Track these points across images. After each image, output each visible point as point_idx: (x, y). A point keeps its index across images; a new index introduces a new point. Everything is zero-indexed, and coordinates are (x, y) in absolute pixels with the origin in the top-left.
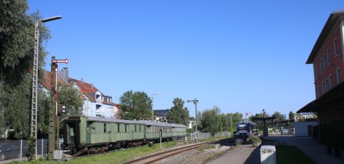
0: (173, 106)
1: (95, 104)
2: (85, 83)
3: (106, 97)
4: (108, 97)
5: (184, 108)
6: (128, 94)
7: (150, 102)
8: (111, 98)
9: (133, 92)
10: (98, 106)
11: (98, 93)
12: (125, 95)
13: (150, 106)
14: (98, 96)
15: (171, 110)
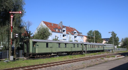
0: (112, 36)
1: (74, 36)
2: (71, 28)
3: (79, 33)
4: (80, 33)
5: (116, 37)
6: (91, 32)
7: (100, 35)
8: (82, 33)
9: (93, 31)
10: (75, 37)
11: (75, 31)
12: (89, 32)
13: (100, 36)
14: (75, 33)
15: (110, 38)
